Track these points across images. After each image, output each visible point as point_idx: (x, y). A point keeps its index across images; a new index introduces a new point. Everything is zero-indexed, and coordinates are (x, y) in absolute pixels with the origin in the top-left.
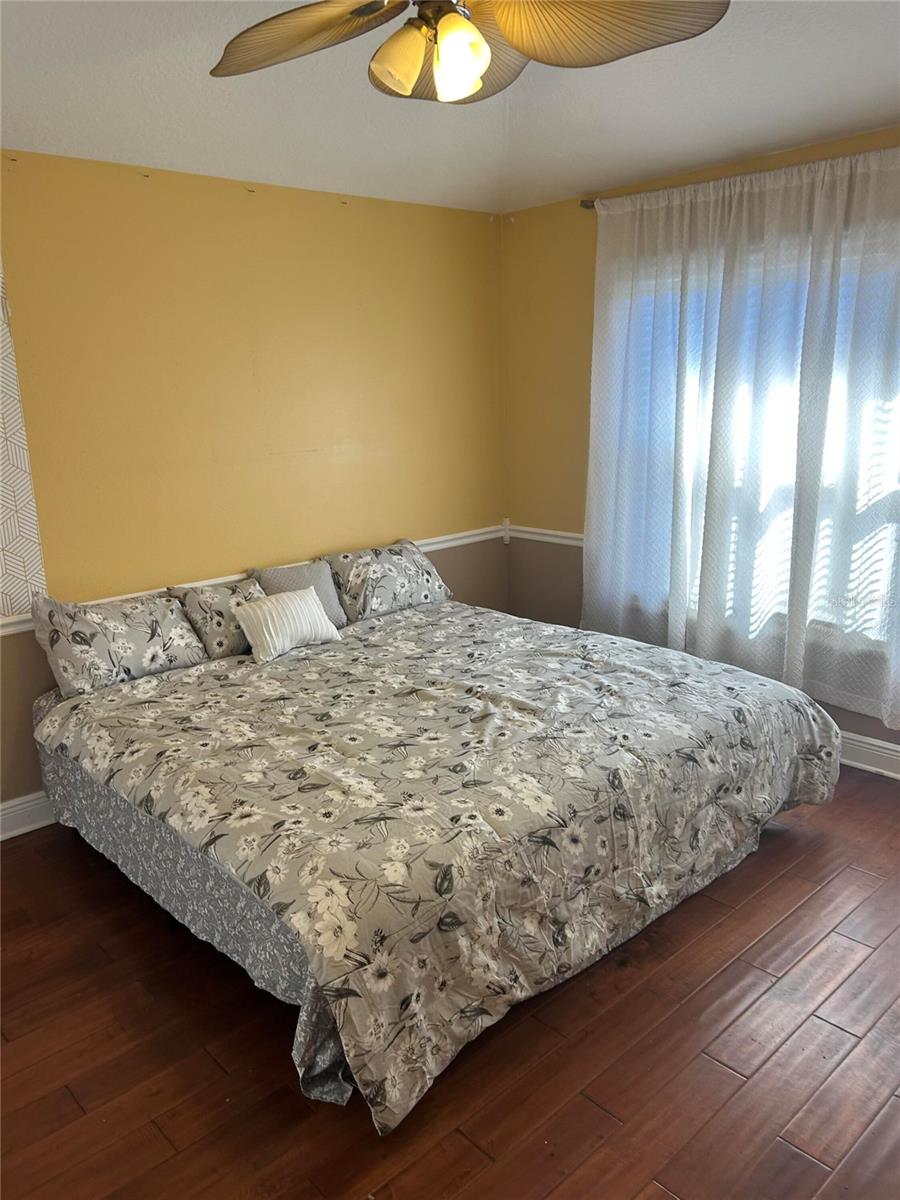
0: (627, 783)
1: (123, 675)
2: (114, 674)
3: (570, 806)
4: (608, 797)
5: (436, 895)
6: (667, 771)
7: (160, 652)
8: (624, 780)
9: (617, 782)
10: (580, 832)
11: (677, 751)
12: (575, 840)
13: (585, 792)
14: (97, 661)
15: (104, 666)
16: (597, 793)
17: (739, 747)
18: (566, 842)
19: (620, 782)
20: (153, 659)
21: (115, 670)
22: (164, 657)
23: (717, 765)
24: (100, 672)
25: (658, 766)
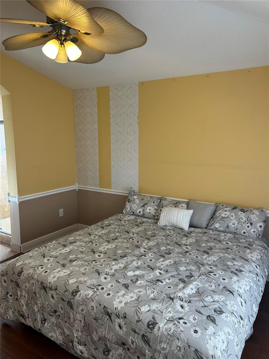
0: (77, 297)
1: (132, 213)
2: (130, 212)
3: (56, 286)
4: (68, 295)
5: (17, 275)
6: (95, 309)
7: (142, 211)
8: (78, 296)
9: (75, 294)
10: (55, 296)
11: (105, 307)
12: (53, 297)
13: (64, 287)
14: (128, 207)
15: (129, 209)
16: (67, 291)
17: (140, 337)
18: (50, 295)
19: (76, 295)
20: (140, 212)
21: (131, 211)
22: (142, 213)
23: (122, 331)
24: (127, 210)
25: (93, 304)
